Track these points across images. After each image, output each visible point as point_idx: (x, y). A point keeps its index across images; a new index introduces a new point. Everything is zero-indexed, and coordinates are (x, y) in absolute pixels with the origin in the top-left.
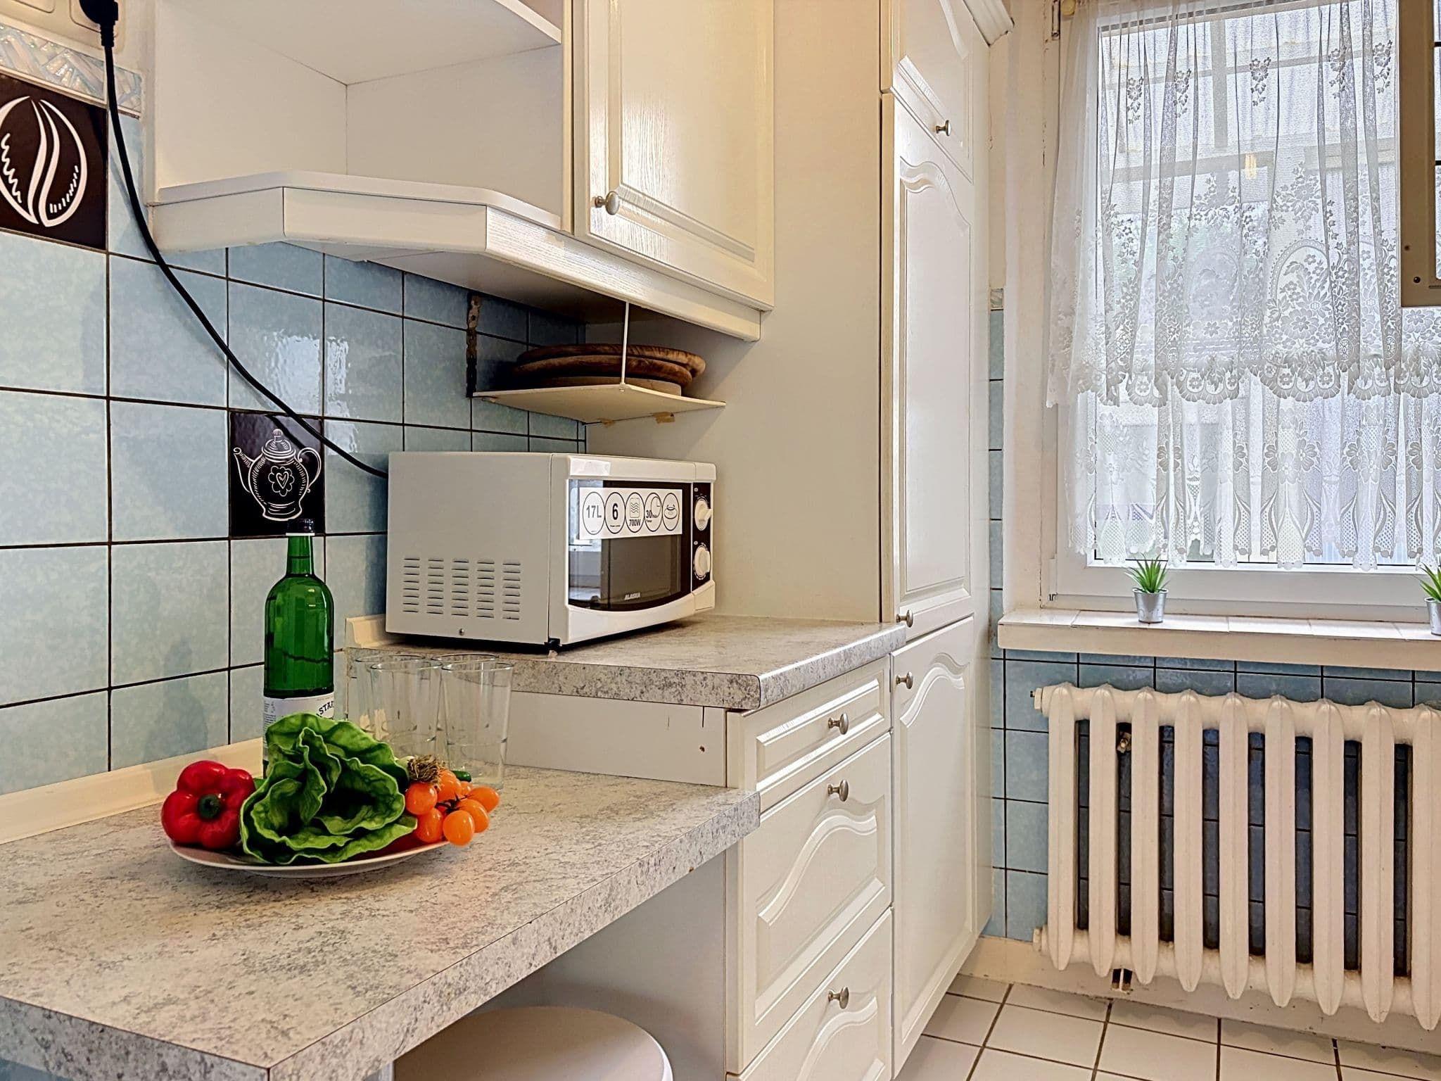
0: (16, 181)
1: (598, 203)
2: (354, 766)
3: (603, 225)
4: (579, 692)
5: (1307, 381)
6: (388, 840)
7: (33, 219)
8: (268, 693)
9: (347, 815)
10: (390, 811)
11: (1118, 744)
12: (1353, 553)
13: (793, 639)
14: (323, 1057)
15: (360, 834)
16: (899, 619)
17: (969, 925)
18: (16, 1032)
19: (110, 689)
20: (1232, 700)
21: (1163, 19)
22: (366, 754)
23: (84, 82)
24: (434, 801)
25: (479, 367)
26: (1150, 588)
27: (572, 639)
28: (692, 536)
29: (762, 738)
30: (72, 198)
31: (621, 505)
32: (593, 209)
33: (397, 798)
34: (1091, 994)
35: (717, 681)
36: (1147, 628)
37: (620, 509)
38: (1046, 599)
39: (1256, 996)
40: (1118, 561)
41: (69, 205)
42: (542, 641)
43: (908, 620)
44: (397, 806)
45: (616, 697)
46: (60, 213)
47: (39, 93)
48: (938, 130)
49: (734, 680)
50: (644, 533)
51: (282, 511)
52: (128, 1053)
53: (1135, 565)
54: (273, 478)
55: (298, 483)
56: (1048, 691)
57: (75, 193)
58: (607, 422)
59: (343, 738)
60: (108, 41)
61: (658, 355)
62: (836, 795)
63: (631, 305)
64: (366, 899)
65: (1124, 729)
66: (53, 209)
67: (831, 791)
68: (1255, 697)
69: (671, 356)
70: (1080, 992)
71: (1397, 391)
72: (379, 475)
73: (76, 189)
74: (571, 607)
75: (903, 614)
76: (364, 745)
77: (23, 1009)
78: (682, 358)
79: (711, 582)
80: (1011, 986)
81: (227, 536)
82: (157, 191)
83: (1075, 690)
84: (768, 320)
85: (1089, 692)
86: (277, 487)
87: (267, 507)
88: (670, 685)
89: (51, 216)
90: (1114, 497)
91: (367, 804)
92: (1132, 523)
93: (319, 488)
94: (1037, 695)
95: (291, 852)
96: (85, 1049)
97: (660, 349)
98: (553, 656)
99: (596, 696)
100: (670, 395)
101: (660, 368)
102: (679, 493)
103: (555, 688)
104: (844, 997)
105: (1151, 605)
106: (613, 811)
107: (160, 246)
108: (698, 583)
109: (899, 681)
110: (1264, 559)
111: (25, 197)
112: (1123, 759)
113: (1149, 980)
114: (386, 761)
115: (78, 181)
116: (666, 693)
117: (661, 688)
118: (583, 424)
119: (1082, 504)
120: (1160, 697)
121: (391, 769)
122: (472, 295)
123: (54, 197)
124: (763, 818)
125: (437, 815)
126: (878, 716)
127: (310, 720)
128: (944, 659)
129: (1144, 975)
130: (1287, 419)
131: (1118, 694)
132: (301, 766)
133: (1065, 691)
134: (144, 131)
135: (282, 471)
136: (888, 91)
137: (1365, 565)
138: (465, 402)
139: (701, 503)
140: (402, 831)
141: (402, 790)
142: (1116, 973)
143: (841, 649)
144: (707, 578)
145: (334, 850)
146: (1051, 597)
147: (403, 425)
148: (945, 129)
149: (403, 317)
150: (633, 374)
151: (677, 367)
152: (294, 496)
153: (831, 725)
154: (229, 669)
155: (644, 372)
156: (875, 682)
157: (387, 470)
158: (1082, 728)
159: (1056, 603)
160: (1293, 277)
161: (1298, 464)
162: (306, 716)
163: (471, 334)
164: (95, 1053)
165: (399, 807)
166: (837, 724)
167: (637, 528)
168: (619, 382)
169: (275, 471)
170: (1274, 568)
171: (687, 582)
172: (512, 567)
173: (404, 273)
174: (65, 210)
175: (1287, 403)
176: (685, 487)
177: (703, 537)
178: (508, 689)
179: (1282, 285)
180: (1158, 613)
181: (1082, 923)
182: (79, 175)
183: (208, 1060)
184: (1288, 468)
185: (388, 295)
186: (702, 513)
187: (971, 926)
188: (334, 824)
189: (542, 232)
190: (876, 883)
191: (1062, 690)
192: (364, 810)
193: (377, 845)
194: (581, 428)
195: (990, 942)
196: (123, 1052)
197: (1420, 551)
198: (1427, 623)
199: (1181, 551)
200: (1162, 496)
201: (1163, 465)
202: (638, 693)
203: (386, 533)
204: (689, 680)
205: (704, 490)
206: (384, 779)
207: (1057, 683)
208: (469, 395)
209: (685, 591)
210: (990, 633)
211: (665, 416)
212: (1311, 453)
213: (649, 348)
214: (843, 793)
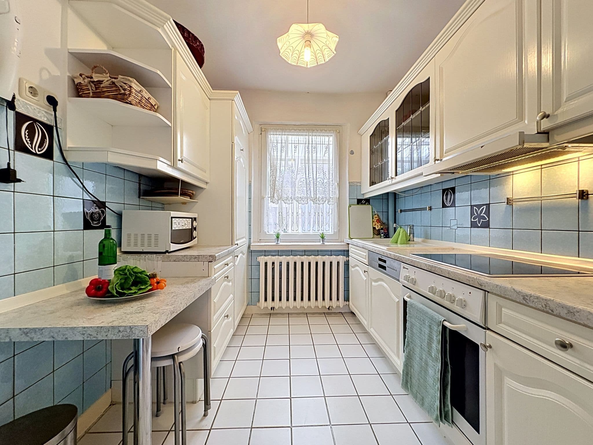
0: (30, 142)
1: (179, 160)
2: (138, 276)
3: (180, 165)
4: (175, 261)
5: (303, 201)
6: (147, 290)
7: (34, 152)
8: (99, 265)
9: (136, 286)
10: (147, 284)
11: (272, 266)
12: (310, 231)
13: (217, 248)
14: (155, 323)
15: (140, 289)
16: (236, 244)
17: (245, 303)
18: (73, 333)
19: (54, 266)
20: (291, 257)
21: (280, 135)
22: (141, 273)
23: (48, 119)
24: (155, 282)
25: (142, 191)
26: (278, 237)
27: (171, 250)
28: (194, 229)
29: (215, 267)
30: (44, 147)
31: (180, 222)
32: (178, 161)
33: (148, 281)
34: (267, 313)
35: (207, 257)
36: (277, 244)
37: (180, 223)
38: (259, 240)
39: (295, 307)
40: (272, 233)
41: (44, 149)
42: (164, 251)
43: (237, 244)
44: (148, 283)
45: (184, 261)
46: (41, 151)
47: (35, 121)
48: (241, 150)
49: (210, 256)
50: (184, 228)
51: (96, 223)
52: (109, 330)
53: (275, 233)
54: (94, 216)
55: (100, 217)
56: (260, 257)
57: (45, 146)
58: (169, 204)
59: (135, 270)
60: (55, 110)
61: (186, 191)
62: (226, 278)
63: (181, 181)
64: (144, 301)
65: (273, 263)
66: (40, 149)
67: (225, 277)
68: (295, 256)
69: (189, 191)
70: (265, 313)
71: (316, 204)
72: (120, 216)
73: (45, 145)
74: (171, 244)
75: (236, 243)
76: (141, 271)
77: (76, 328)
78: (191, 192)
79: (196, 238)
80: (252, 314)
81: (83, 229)
82: (67, 147)
83: (265, 257)
84: (208, 185)
85: (267, 257)
86: (95, 218)
87: (93, 223)
88: (196, 258)
89: (39, 151)
90: (271, 221)
91: (140, 283)
92: (275, 226)
93: (105, 218)
94: (258, 258)
95: (126, 294)
96: (96, 333)
97: (187, 190)
98: (167, 254)
99: (179, 261)
100: (188, 199)
101: (187, 194)
102: (191, 219)
103: (169, 260)
104: (227, 316)
105: (278, 241)
106: (187, 283)
107: (67, 160)
108: (194, 238)
109: (235, 256)
110: (296, 232)
111: (32, 146)
112: (273, 269)
113: (277, 308)
114: (145, 274)
115: (46, 143)
116: (195, 259)
117: (194, 259)
118: (164, 204)
119: (265, 222)
120: (279, 257)
121: (147, 275)
122: (140, 176)
123: (40, 147)
124: (216, 281)
125: (156, 284)
126: (232, 263)
127: (128, 267)
128: (242, 252)
129: (276, 308)
130: (300, 208)
131: (272, 257)
132: (127, 276)
133: (263, 257)
134: (63, 132)
135: (96, 214)
136: (233, 143)
137: (311, 232)
138: (138, 199)
139: (195, 222)
140: (150, 288)
141: (149, 279)
142: (272, 308)
143: (227, 250)
144: (196, 237)
145: (135, 293)
146: (260, 240)
147: (124, 204)
148: (243, 150)
149: (124, 179)
150: (181, 195)
151: (190, 194)
152: (99, 220)
153: (225, 264)
154: (83, 261)
155: (183, 194)
156: (232, 257)
157: (122, 214)
158: (266, 264)
159: (261, 241)
160: (301, 183)
161: (301, 215)
162: (127, 266)
163: (140, 184)
164: (99, 333)
165: (149, 283)
166: (226, 264)
167: (183, 227)
168: (178, 196)
169: (94, 214)
170: (298, 233)
171: (192, 238)
172: (156, 235)
173: (124, 169)
174: (42, 150)
175: (300, 205)
176: (192, 218)
177: (195, 229)
178: (161, 261)
179: (299, 184)
180: (279, 242)
181: (266, 300)
182: (46, 141)
183: (132, 327)
184: (300, 216)
185: (121, 174)
186: (195, 224)
187: (245, 304)
188: (133, 288)
189: (166, 165)
190: (231, 295)
191: (262, 257)
192: (139, 285)
193: (144, 291)
194: (163, 205)
195: (248, 306)
196: (108, 330)
197: (319, 230)
198: (320, 242)
199: (282, 231)
200: (279, 221)
201: (279, 215)
202: (189, 260)
203: (121, 228)
204: (200, 257)
205: (195, 219)
206: (145, 278)
207: (261, 256)
208: (139, 197)
209: (192, 240)
210: (249, 247)
211: (184, 203)
212: (303, 213)
213: (184, 189)
214: (227, 277)
